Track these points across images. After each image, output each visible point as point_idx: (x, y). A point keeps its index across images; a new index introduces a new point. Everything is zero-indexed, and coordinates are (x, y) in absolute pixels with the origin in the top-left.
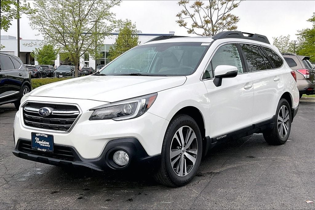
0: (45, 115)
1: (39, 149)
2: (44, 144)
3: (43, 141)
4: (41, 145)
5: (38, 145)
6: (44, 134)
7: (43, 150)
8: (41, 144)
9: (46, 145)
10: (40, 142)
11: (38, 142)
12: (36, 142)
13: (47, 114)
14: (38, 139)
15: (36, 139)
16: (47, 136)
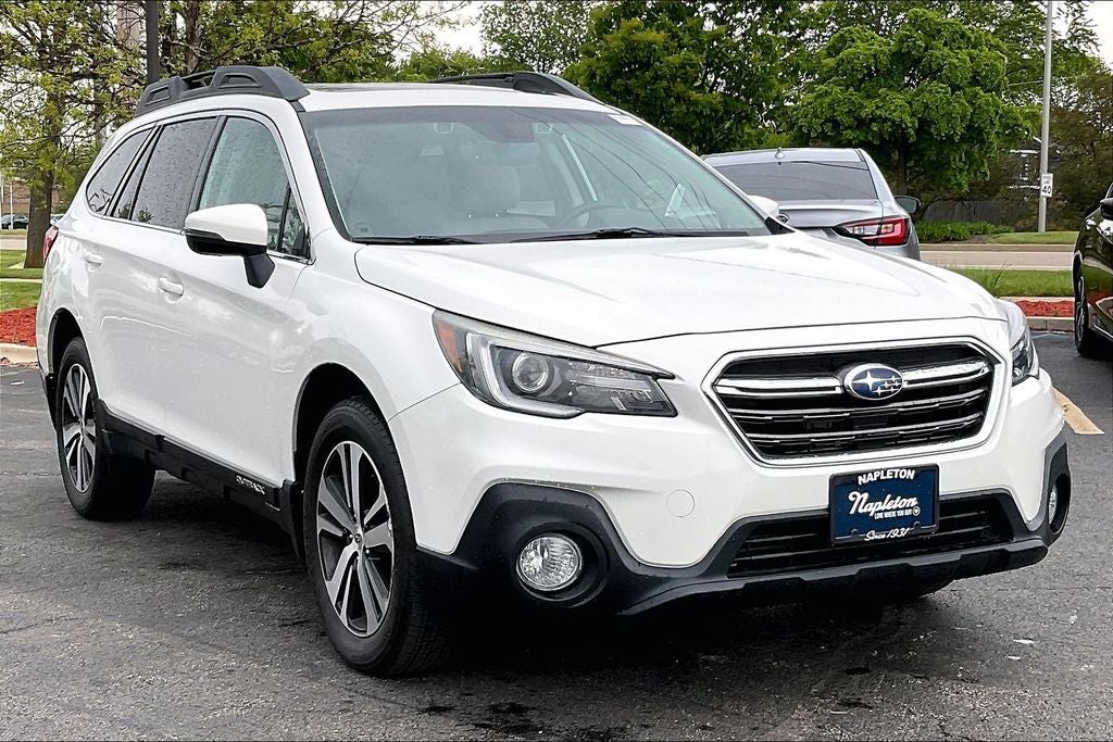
0: (883, 395)
1: (872, 536)
2: (892, 510)
3: (889, 496)
4: (880, 516)
5: (867, 522)
6: (901, 468)
7: (895, 533)
8: (880, 511)
9: (901, 513)
10: (872, 508)
11: (860, 511)
12: (852, 512)
13: (892, 390)
14: (866, 496)
15: (851, 498)
16: (911, 475)
